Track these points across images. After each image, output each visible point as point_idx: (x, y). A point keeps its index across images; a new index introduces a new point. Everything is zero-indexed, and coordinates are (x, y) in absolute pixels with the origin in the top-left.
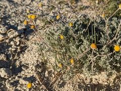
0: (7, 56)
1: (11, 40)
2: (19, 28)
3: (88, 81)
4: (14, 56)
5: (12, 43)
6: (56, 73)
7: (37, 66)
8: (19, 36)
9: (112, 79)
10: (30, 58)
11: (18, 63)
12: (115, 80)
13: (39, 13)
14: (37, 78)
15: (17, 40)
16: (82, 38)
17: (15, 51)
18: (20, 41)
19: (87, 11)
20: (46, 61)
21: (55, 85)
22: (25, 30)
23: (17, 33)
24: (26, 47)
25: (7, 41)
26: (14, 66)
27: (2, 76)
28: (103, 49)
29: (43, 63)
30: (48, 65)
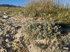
0: (10, 35)
3: (39, 42)
4: (12, 35)
5: (12, 31)
6: (27, 40)
7: (20, 38)
8: (15, 29)
10: (18, 36)
11: (13, 38)
14: (20, 42)
17: (13, 34)
18: (15, 31)
19: (39, 22)
21: (27, 44)
22: (17, 27)
23: (14, 28)
24: (17, 32)
25: (11, 30)
27: (7, 42)
28: (44, 30)
29: (22, 37)
30: (24, 37)
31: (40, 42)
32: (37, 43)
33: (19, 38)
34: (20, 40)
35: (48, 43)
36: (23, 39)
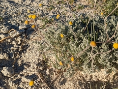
0: (10, 55)
1: (13, 39)
2: (20, 28)
3: (89, 78)
4: (15, 55)
5: (14, 42)
6: (57, 70)
7: (39, 65)
8: (21, 35)
9: (111, 76)
10: (31, 57)
12: (114, 76)
13: (39, 13)
14: (39, 76)
15: (19, 39)
16: (82, 36)
19: (86, 10)
20: (47, 60)
21: (56, 83)
22: (25, 29)
23: (18, 33)
24: (28, 46)
25: (9, 40)
26: (16, 65)
27: (5, 75)
28: (102, 47)
29: (44, 62)
30: (49, 63)
31: (91, 77)
32: (84, 80)
33: (35, 66)
34: (40, 71)
35: (113, 79)
36: (45, 69)
